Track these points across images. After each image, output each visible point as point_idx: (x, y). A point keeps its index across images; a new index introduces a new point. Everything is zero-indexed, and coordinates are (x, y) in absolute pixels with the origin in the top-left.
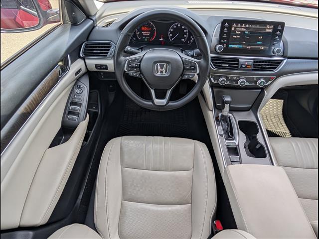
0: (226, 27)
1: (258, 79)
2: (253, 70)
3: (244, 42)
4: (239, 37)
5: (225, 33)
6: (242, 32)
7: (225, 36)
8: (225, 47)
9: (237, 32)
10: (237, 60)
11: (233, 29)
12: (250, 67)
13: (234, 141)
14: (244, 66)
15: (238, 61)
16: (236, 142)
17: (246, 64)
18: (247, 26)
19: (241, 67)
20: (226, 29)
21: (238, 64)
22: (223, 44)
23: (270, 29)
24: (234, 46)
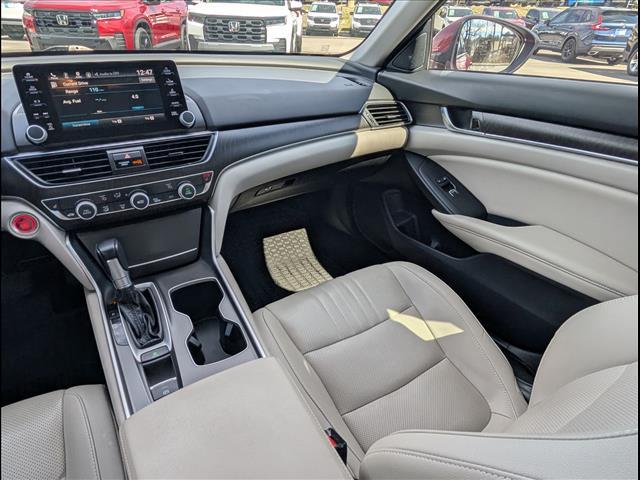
0: (33, 84)
1: (177, 184)
2: (153, 168)
3: (99, 112)
4: (79, 101)
5: (35, 97)
6: (82, 90)
7: (37, 103)
8: (51, 128)
9: (67, 91)
10: (102, 154)
11: (54, 85)
12: (140, 162)
13: (163, 344)
14: (124, 164)
15: (106, 156)
16: (167, 344)
17: (127, 157)
18: (89, 75)
19: (119, 166)
20: (32, 88)
21: (107, 162)
22: (43, 122)
23: (147, 76)
24: (76, 124)
